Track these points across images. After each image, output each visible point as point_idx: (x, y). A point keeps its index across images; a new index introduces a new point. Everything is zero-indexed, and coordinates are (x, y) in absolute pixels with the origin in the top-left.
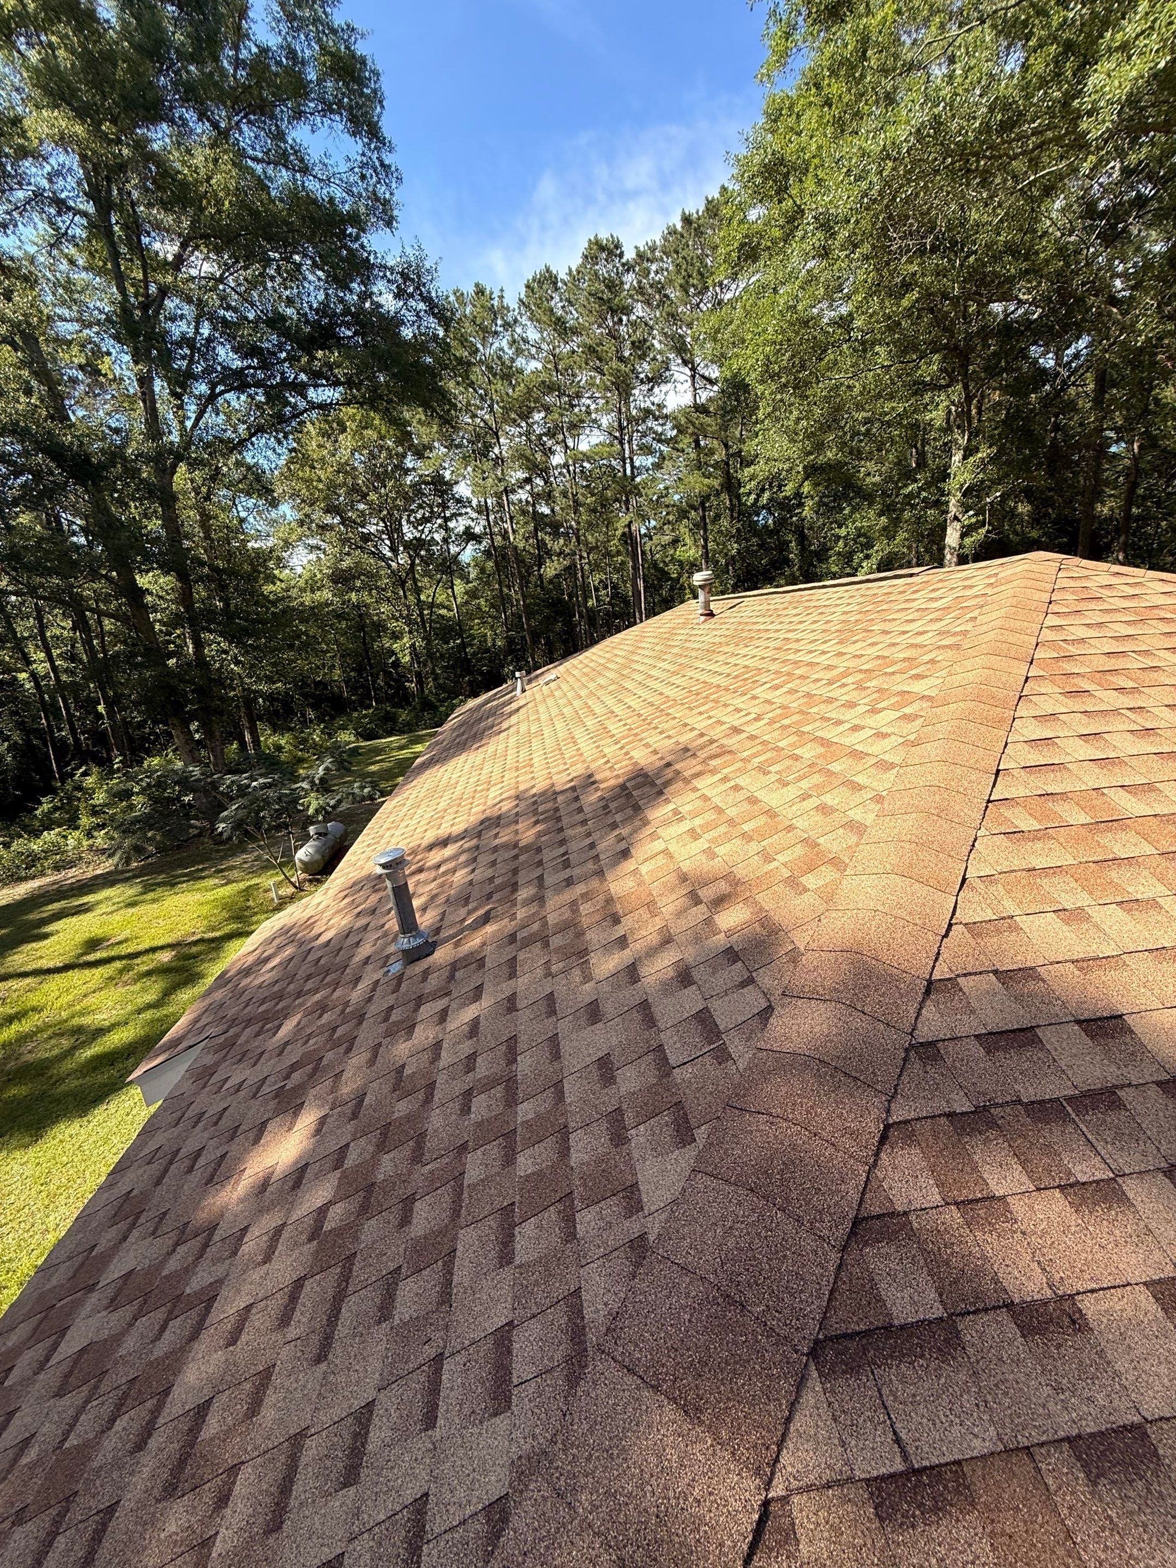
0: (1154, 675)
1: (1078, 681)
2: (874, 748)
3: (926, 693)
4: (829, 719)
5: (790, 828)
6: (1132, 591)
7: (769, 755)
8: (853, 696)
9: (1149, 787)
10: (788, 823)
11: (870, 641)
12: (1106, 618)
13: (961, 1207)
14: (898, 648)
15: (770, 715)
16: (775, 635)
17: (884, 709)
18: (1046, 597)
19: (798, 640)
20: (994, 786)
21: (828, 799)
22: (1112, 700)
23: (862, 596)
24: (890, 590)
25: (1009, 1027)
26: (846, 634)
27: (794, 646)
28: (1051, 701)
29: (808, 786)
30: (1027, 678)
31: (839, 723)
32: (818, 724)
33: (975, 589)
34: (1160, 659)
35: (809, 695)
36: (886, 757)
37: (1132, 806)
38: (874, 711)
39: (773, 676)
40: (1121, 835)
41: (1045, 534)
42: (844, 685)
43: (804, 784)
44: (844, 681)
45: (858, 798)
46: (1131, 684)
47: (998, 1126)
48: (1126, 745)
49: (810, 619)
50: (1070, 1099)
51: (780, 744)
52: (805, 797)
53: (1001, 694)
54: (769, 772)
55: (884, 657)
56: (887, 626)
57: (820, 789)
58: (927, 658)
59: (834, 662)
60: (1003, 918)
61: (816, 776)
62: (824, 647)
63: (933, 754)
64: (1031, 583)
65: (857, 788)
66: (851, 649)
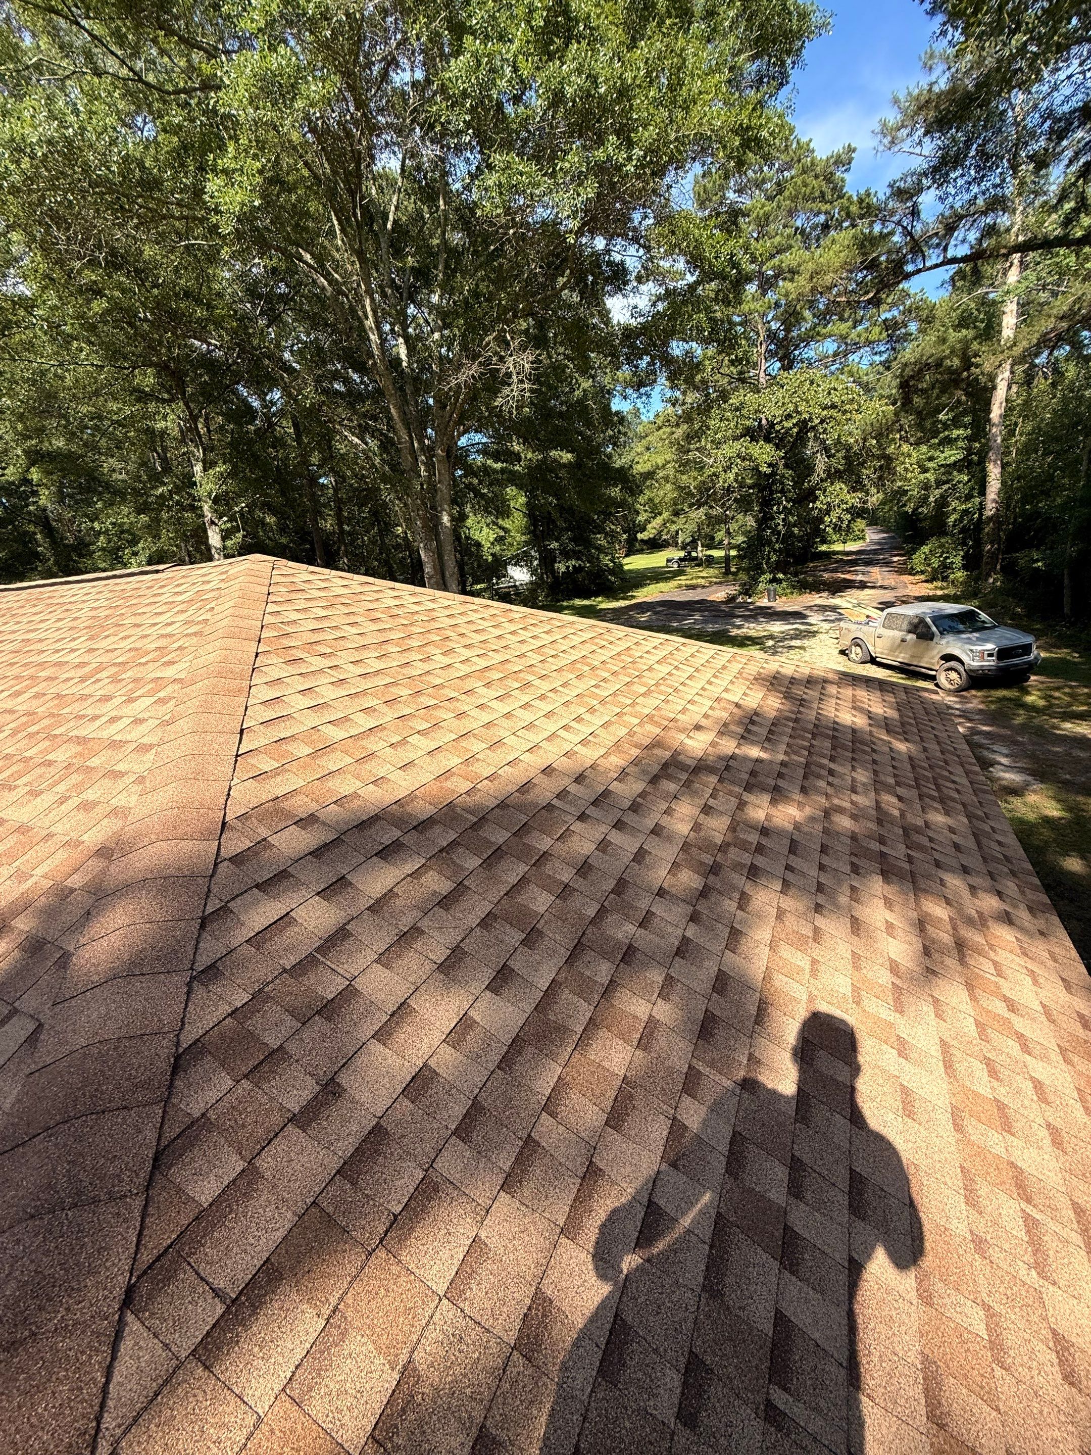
0: (342, 642)
1: (294, 652)
2: (133, 734)
3: (177, 677)
4: (84, 716)
5: (50, 836)
6: (323, 585)
7: (14, 768)
8: (110, 689)
9: (346, 718)
10: (45, 833)
11: (122, 635)
12: (309, 604)
13: (250, 1077)
14: (150, 639)
15: (12, 725)
16: (12, 637)
17: (140, 697)
18: (265, 590)
19: (40, 641)
20: (240, 742)
21: (90, 795)
22: (318, 663)
23: (111, 591)
24: (137, 586)
25: (273, 921)
26: (97, 628)
27: (39, 646)
28: (277, 669)
29: (64, 788)
30: (257, 654)
31: (95, 718)
32: (71, 724)
33: (212, 584)
34: (345, 631)
35: (58, 696)
36: (145, 740)
37: (336, 733)
38: (131, 700)
39: (12, 682)
40: (333, 755)
41: (291, 541)
42: (98, 680)
43: (61, 788)
44: (98, 676)
45: (121, 784)
46: (329, 650)
47: (272, 998)
48: (329, 693)
49: (54, 617)
50: (317, 950)
51: (28, 754)
52: (63, 800)
53: (237, 668)
54: (16, 787)
55: (137, 649)
56: (138, 620)
57: (79, 788)
58: (176, 645)
59: (86, 658)
60: (259, 842)
61: (75, 775)
62: (73, 645)
63: (185, 728)
64: (252, 579)
65: (117, 775)
66: (104, 644)
